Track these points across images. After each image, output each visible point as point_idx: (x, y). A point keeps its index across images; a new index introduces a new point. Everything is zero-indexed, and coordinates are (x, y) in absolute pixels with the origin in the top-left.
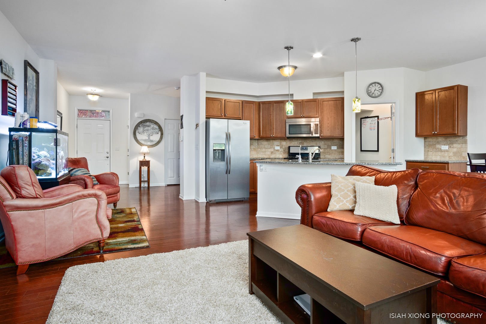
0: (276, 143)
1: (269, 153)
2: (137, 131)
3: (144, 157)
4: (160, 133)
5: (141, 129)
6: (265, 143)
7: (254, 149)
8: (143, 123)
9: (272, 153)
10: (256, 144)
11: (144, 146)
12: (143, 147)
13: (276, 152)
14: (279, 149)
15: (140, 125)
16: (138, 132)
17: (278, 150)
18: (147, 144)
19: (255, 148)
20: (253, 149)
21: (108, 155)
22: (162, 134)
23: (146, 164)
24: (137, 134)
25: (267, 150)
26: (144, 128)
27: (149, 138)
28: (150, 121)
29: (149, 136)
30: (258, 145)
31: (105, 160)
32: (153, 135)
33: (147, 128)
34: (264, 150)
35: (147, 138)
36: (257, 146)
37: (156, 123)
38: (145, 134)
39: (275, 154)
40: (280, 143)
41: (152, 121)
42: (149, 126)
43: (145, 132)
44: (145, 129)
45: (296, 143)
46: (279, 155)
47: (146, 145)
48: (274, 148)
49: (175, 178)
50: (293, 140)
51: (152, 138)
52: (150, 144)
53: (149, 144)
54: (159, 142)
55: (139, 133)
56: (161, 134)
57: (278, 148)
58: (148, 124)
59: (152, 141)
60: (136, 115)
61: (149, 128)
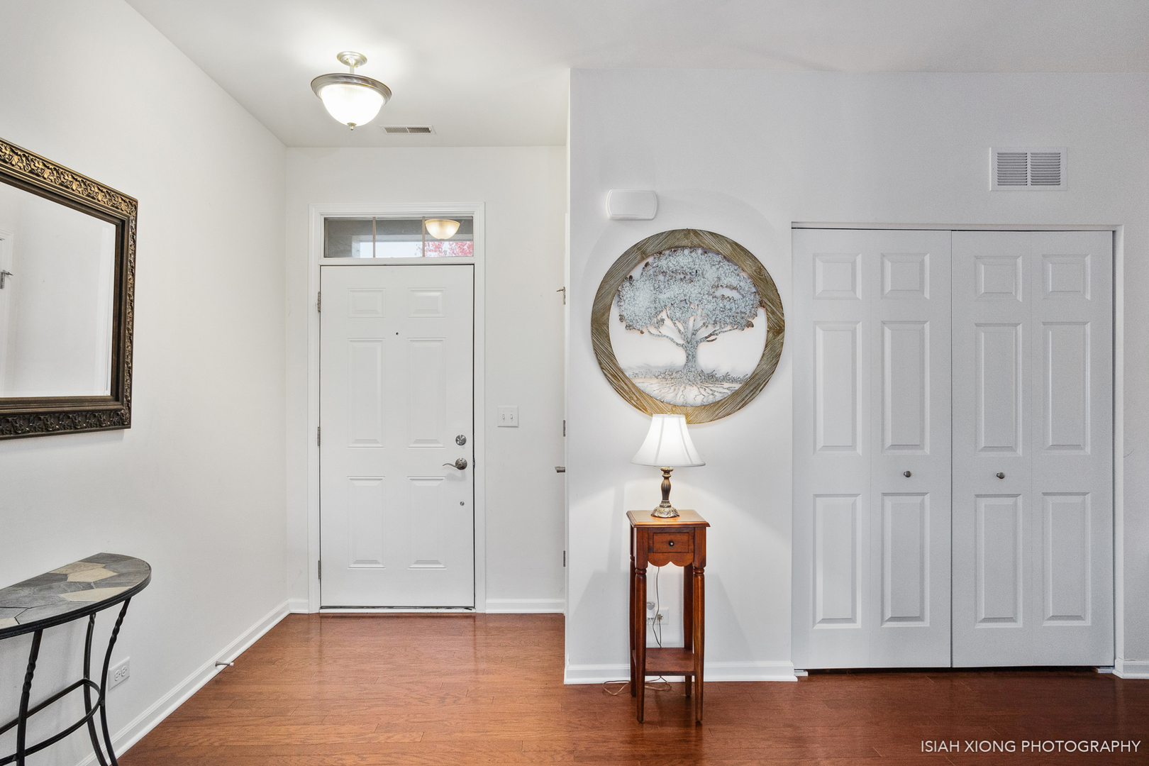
2: (614, 313)
3: (666, 491)
4: (761, 321)
5: (638, 297)
8: (650, 260)
11: (662, 412)
12: (657, 419)
15: (636, 273)
16: (622, 318)
18: (679, 400)
21: (464, 453)
22: (777, 329)
23: (678, 548)
24: (616, 329)
26: (658, 289)
27: (691, 358)
28: (696, 241)
29: (690, 345)
31: (451, 478)
32: (720, 337)
33: (675, 290)
35: (679, 358)
37: (737, 254)
38: (664, 330)
41: (709, 241)
42: (690, 276)
43: (663, 315)
44: (665, 296)
47: (674, 408)
49: (858, 625)
51: (708, 357)
52: (699, 400)
53: (694, 395)
54: (754, 385)
55: (629, 327)
56: (770, 329)
58: (684, 259)
59: (710, 378)
60: (608, 204)
61: (692, 290)
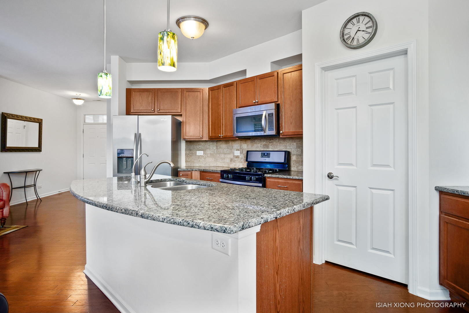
0: (236, 145)
1: (228, 161)
6: (223, 146)
7: (211, 154)
9: (231, 160)
10: (215, 148)
13: (236, 159)
14: (239, 154)
17: (238, 156)
19: (213, 153)
20: (209, 155)
25: (226, 156)
30: (217, 148)
34: (222, 156)
36: (215, 151)
39: (235, 161)
40: (241, 145)
45: (259, 145)
46: (239, 164)
48: (233, 153)
50: (256, 141)
57: (237, 153)
